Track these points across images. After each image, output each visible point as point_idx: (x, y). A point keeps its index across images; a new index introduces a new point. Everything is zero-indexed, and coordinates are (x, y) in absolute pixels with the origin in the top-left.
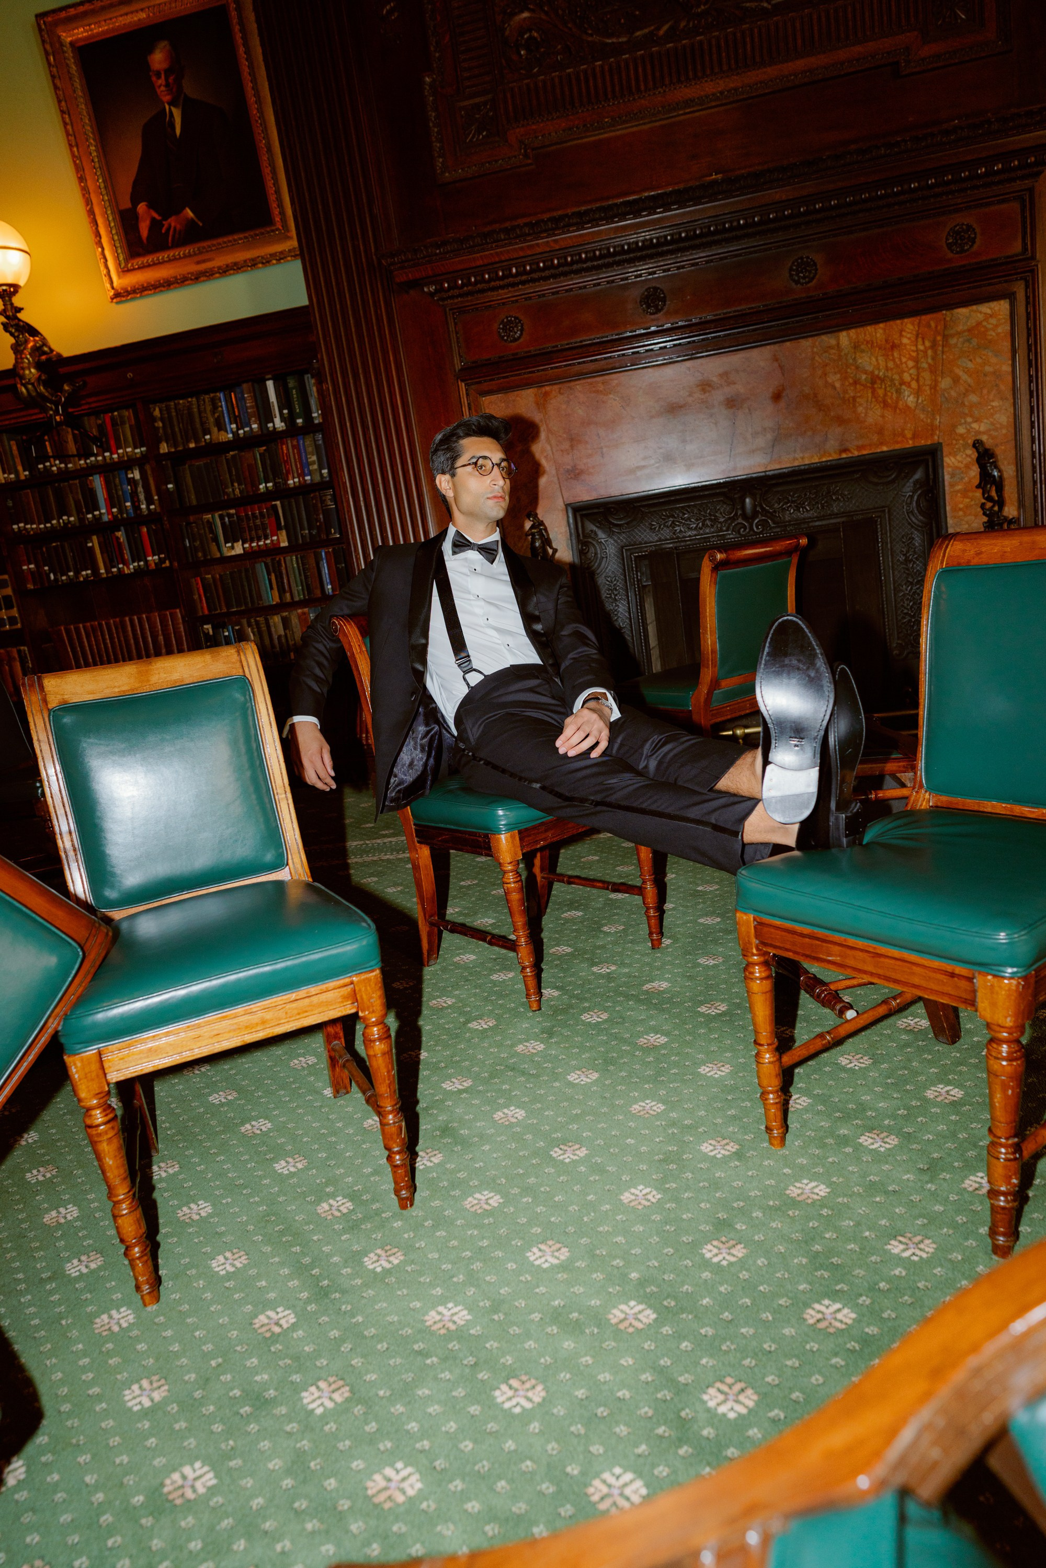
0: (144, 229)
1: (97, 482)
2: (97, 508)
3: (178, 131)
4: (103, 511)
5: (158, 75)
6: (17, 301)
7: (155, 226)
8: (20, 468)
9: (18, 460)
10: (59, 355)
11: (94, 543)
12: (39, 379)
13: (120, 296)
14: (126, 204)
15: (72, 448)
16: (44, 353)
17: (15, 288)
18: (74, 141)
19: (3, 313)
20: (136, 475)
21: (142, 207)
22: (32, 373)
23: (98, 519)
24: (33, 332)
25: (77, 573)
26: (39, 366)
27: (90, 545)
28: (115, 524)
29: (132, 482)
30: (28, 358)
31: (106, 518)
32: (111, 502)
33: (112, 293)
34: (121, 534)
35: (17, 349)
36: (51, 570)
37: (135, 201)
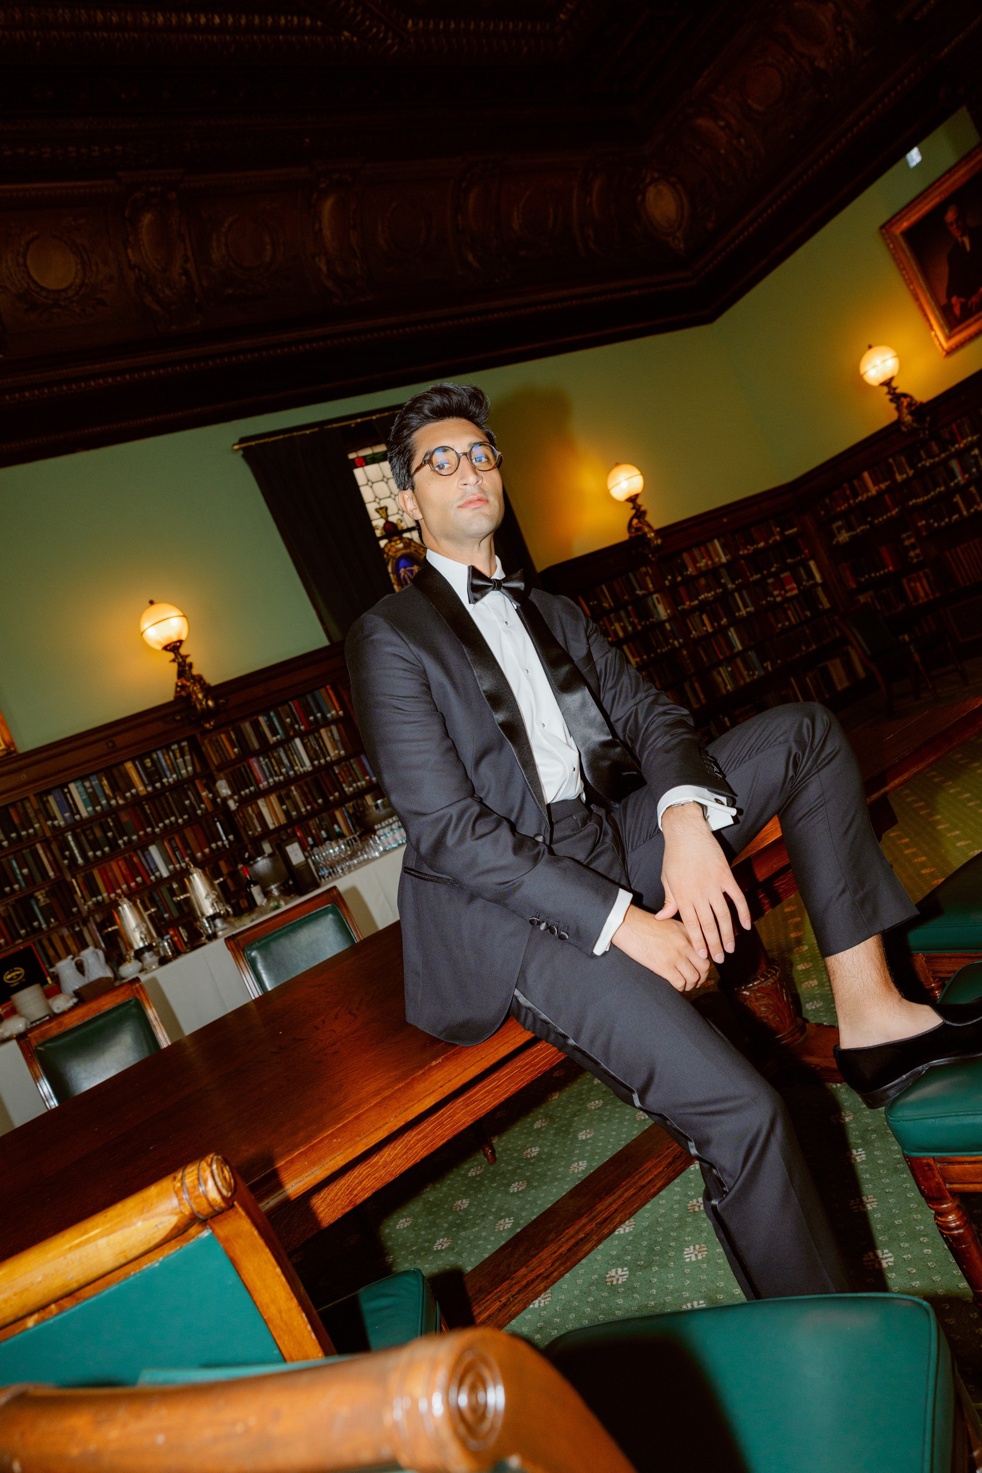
0: (957, 310)
1: (954, 464)
2: (955, 477)
3: (968, 248)
4: (960, 478)
5: (951, 224)
6: (894, 384)
7: (963, 306)
8: (908, 469)
9: (906, 466)
10: (922, 404)
11: (957, 499)
12: (913, 421)
13: (949, 353)
14: (944, 301)
15: (935, 449)
16: (913, 405)
17: (892, 379)
18: (908, 282)
19: (889, 393)
20: (976, 452)
21: (954, 300)
22: (908, 418)
23: (957, 484)
24: (905, 395)
25: (950, 519)
26: (911, 413)
27: (955, 500)
28: (968, 483)
29: (975, 457)
30: (905, 411)
31: (962, 482)
32: (964, 472)
33: (944, 353)
34: (973, 489)
35: (898, 409)
36: (935, 521)
37: (949, 297)
